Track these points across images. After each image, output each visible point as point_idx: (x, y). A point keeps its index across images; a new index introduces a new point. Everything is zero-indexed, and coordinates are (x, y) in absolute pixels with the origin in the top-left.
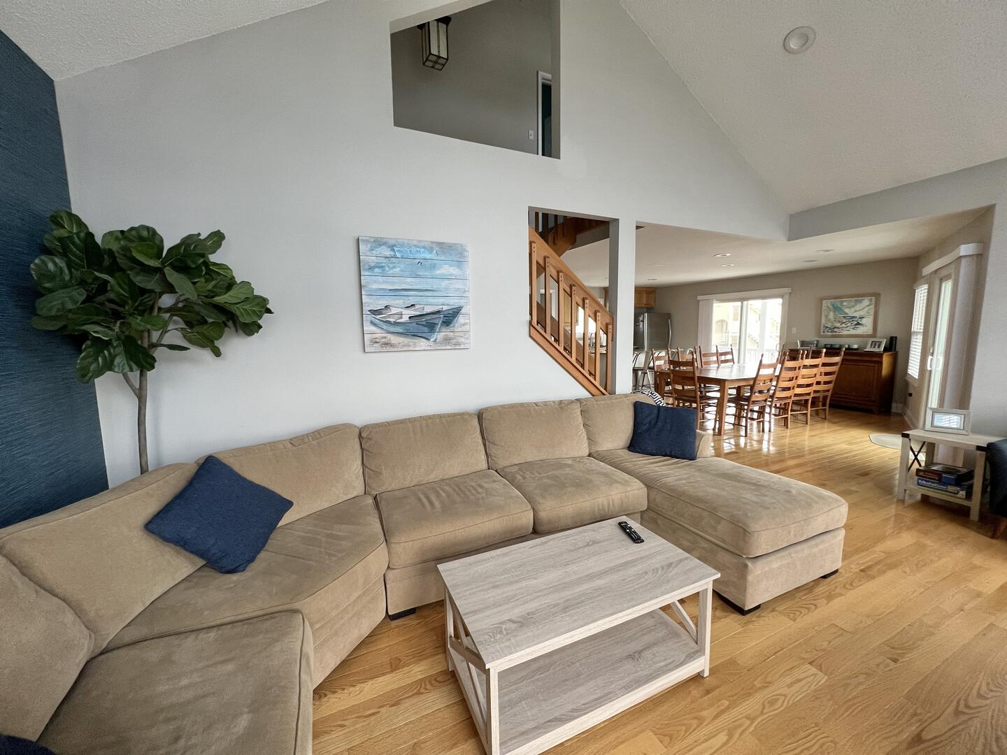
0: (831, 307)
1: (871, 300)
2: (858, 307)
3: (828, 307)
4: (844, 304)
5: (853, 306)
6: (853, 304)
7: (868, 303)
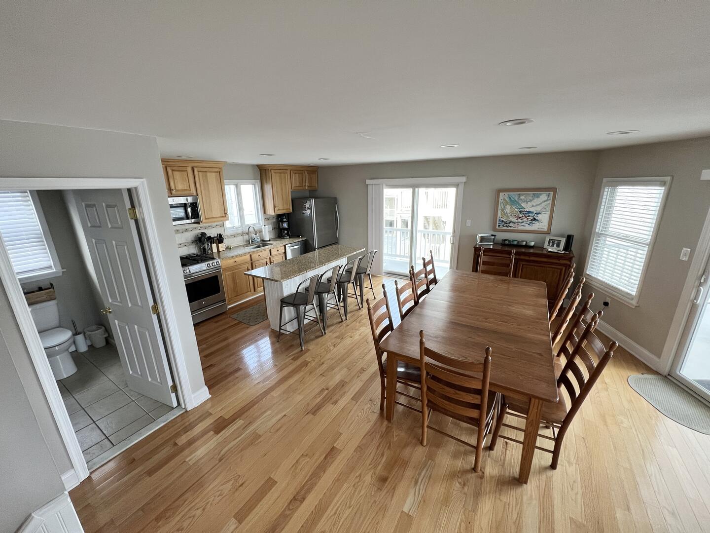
0: (508, 200)
1: (549, 195)
2: (536, 201)
3: (504, 200)
4: (521, 198)
5: (531, 201)
6: (531, 198)
7: (546, 198)
